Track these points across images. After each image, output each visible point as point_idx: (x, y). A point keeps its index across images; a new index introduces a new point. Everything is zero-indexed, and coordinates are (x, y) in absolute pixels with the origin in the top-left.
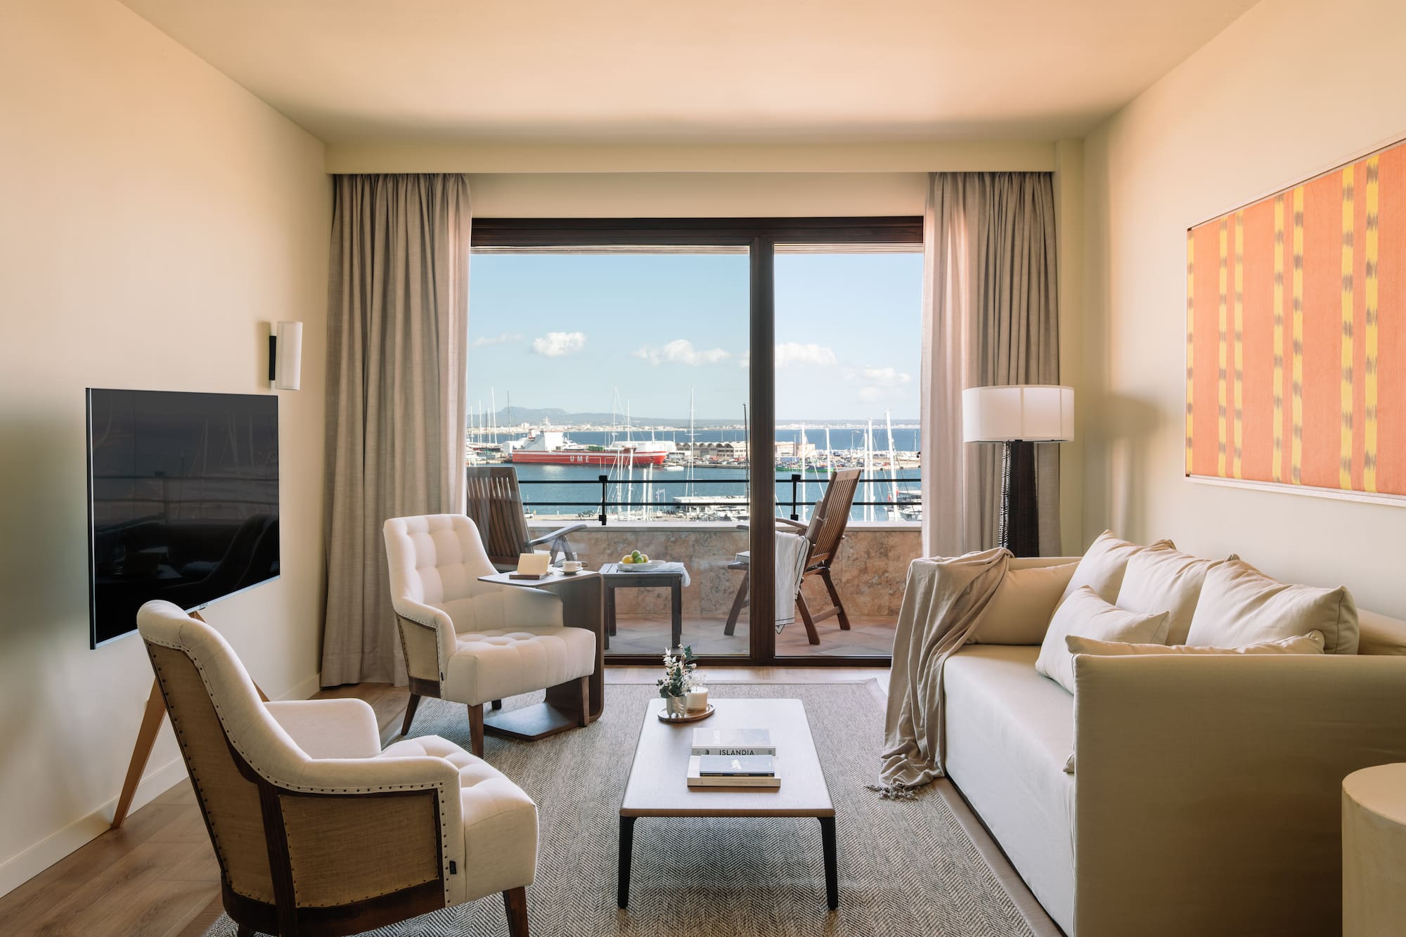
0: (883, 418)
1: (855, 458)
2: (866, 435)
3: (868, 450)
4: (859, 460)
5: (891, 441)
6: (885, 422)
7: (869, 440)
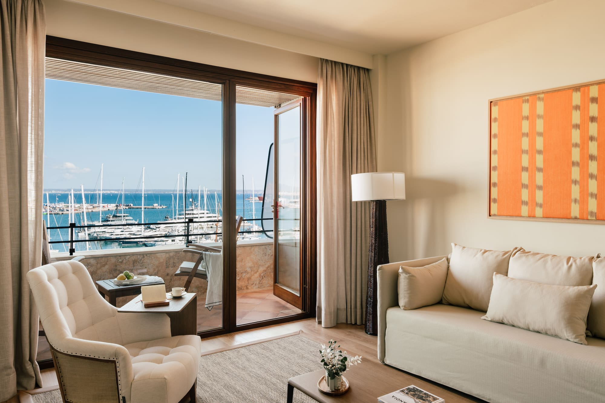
0: (80, 188)
1: (58, 208)
2: (70, 196)
3: (71, 203)
4: (60, 208)
5: (84, 199)
6: (81, 190)
7: (72, 199)
